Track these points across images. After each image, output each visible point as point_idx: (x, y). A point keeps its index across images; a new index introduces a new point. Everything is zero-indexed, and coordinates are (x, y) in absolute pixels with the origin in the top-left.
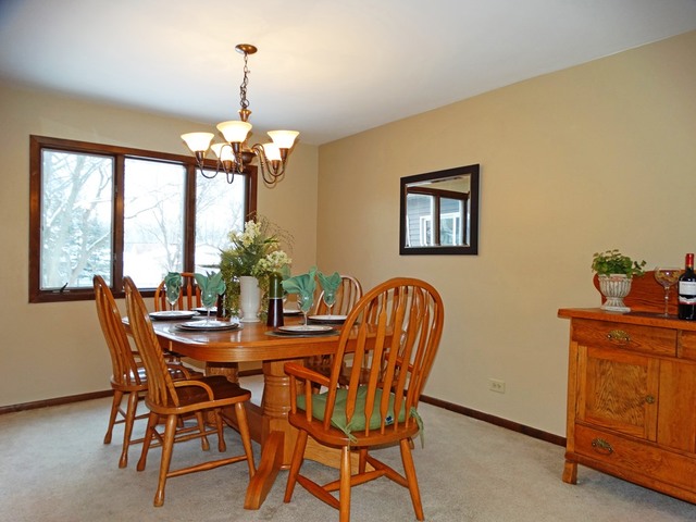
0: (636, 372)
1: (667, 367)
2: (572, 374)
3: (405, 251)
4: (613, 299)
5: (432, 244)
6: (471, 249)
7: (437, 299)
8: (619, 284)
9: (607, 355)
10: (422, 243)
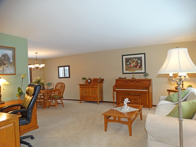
0: (85, 90)
1: (88, 89)
2: (80, 91)
3: (59, 78)
4: (83, 82)
5: (64, 77)
6: (69, 77)
7: (64, 84)
8: (85, 81)
9: (83, 88)
10: (62, 76)
